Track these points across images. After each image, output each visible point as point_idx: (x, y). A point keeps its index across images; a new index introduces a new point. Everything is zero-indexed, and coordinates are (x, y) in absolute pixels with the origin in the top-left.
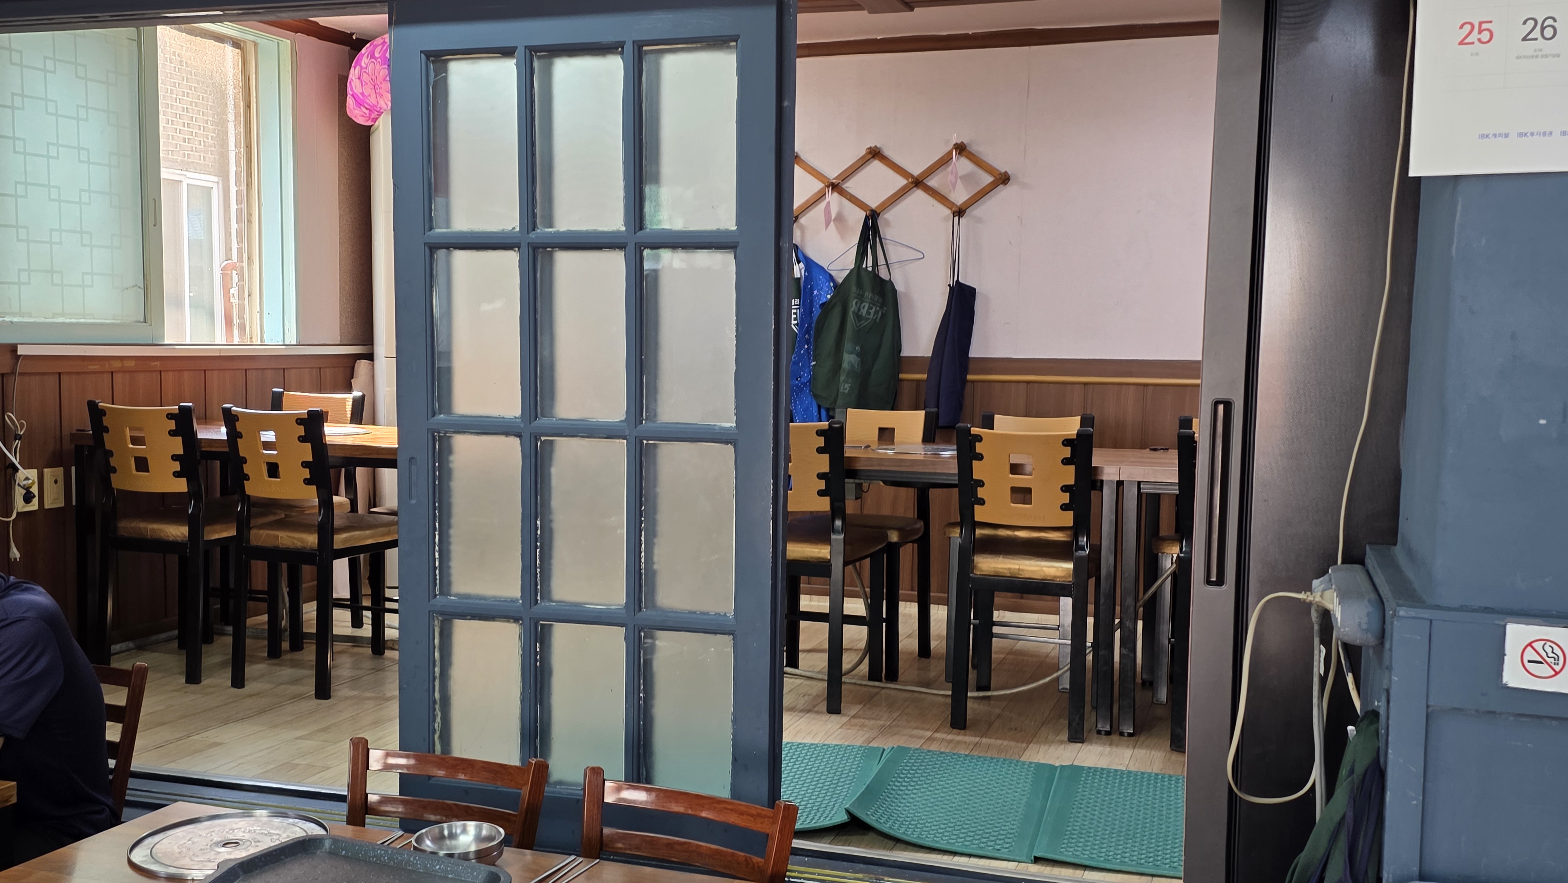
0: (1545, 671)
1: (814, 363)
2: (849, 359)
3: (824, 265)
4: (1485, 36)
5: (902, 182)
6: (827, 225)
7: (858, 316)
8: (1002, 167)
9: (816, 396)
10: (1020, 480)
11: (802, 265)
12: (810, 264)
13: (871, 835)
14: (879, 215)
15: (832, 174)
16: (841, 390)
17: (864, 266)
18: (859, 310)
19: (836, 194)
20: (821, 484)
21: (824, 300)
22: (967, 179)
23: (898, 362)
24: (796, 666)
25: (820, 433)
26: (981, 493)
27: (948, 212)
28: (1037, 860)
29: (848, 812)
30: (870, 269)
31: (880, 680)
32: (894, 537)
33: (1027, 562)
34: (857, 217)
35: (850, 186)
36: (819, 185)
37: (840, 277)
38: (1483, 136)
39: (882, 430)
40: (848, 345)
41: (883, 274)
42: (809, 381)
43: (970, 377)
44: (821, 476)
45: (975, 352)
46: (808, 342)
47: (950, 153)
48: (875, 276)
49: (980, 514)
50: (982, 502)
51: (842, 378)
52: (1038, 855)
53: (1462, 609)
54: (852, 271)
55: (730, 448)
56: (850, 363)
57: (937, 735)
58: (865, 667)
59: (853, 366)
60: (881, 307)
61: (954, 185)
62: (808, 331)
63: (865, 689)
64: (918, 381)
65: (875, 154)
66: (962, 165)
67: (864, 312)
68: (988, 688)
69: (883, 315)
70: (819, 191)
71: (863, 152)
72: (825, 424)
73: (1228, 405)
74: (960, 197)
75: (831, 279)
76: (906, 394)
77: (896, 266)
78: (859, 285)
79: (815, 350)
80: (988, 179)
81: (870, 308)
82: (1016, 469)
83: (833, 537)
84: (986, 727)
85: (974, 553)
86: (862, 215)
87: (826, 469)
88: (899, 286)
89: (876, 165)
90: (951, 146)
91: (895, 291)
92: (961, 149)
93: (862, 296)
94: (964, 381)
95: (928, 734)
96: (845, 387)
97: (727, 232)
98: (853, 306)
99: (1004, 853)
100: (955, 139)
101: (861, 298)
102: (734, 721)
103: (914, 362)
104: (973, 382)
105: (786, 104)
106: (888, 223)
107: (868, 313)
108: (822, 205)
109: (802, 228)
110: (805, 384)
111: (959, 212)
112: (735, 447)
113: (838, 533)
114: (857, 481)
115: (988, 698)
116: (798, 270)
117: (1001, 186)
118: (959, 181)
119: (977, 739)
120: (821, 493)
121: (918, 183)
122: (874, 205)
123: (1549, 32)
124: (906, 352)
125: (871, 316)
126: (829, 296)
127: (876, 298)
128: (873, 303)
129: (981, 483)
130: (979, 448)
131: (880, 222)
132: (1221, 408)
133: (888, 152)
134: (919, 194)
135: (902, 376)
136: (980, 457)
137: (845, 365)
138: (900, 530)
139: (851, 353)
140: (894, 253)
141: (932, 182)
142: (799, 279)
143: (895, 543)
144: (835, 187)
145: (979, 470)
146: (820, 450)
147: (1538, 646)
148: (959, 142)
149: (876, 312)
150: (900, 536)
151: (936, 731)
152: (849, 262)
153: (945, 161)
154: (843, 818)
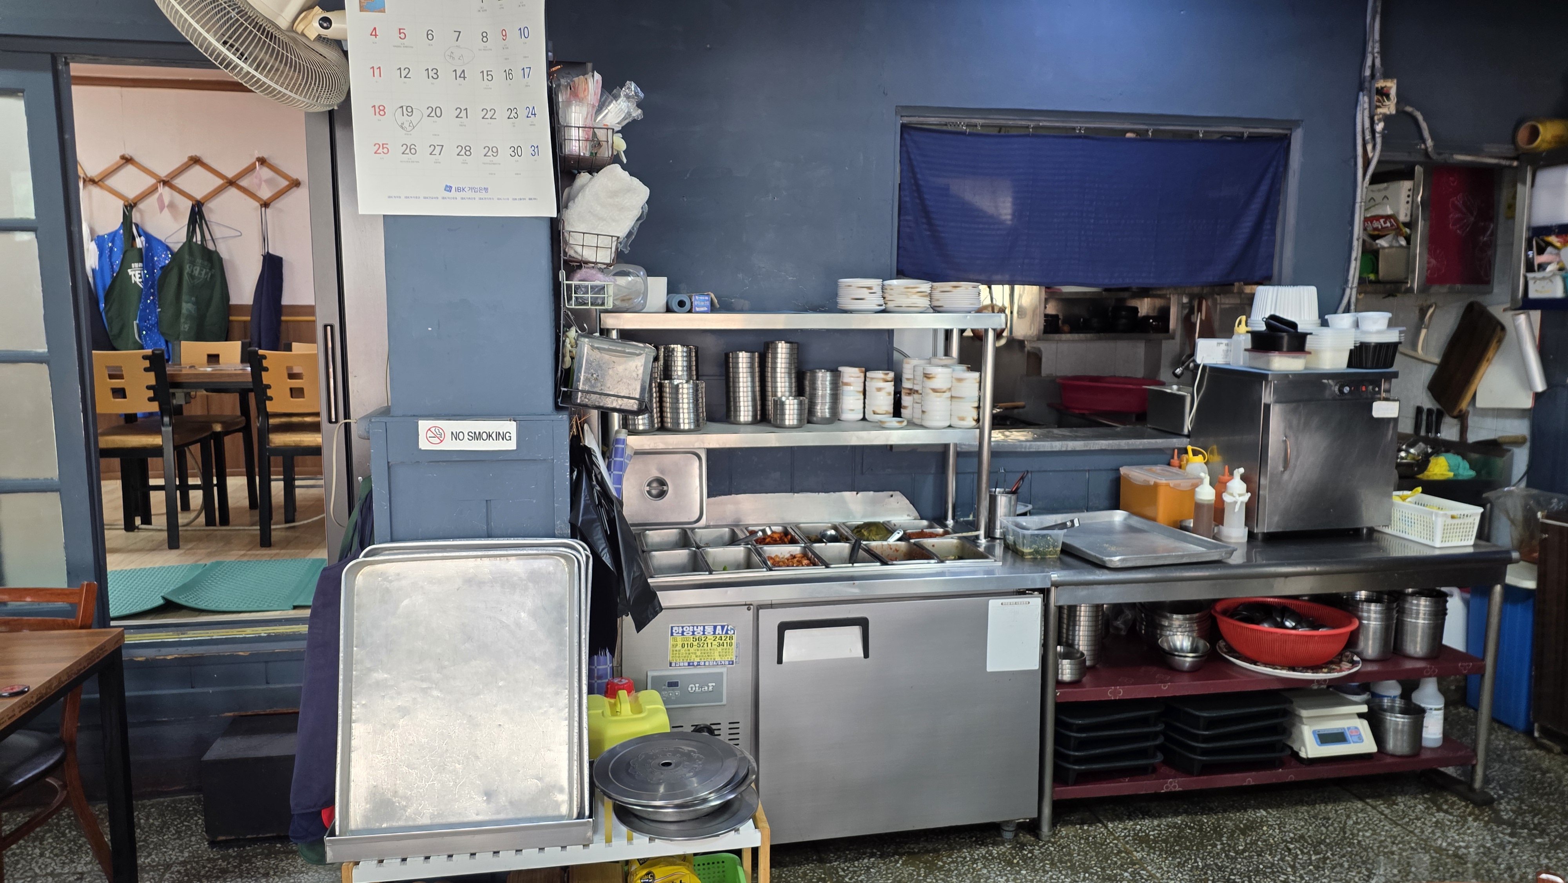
0: (437, 440)
1: (159, 310)
2: (187, 307)
3: (162, 239)
4: (385, 150)
5: (219, 182)
6: (162, 208)
7: (191, 276)
8: (295, 175)
9: (163, 334)
10: (296, 383)
11: (143, 238)
12: (149, 238)
13: (184, 611)
14: (203, 204)
15: (163, 173)
16: (182, 329)
17: (194, 240)
18: (192, 271)
19: (167, 189)
20: (151, 394)
21: (163, 264)
22: (269, 182)
23: (227, 308)
24: (149, 523)
25: (145, 357)
26: (269, 393)
27: (257, 204)
28: (295, 607)
29: (163, 598)
30: (199, 243)
31: (215, 525)
32: (218, 428)
33: (306, 435)
34: (186, 206)
35: (178, 182)
36: (152, 181)
37: (176, 248)
38: (389, 197)
39: (209, 356)
40: (185, 297)
41: (210, 246)
42: (157, 323)
43: (283, 318)
44: (149, 388)
45: (286, 301)
46: (153, 294)
47: (254, 164)
48: (203, 248)
49: (271, 407)
50: (271, 399)
51: (182, 320)
52: (295, 604)
53: (403, 416)
54: (184, 244)
55: (45, 367)
56: (187, 310)
57: (250, 552)
58: (202, 519)
59: (190, 312)
60: (211, 269)
61: (260, 186)
62: (152, 287)
63: (202, 533)
64: (245, 322)
65: (195, 161)
66: (264, 173)
67: (196, 273)
68: (293, 521)
69: (212, 276)
70: (153, 186)
71: (186, 159)
72: (148, 352)
73: (332, 327)
74: (265, 194)
75: (168, 248)
76: (236, 330)
77: (220, 241)
78: (191, 253)
79: (159, 300)
80: (285, 183)
81: (201, 270)
82: (292, 376)
83: (163, 429)
84: (286, 543)
85: (268, 433)
86: (189, 204)
87: (153, 382)
88: (224, 254)
89: (197, 169)
90: (254, 160)
91: (220, 260)
92: (262, 161)
93: (194, 262)
94: (279, 322)
95: (243, 552)
96: (185, 327)
97: (28, 220)
98: (187, 269)
99: (275, 607)
100: (257, 154)
101: (193, 263)
102: (66, 548)
103: (240, 309)
104: (287, 322)
105: (67, 136)
106: (211, 210)
107: (200, 274)
108: (156, 196)
109: (141, 212)
110: (153, 326)
111: (266, 205)
112: (48, 365)
113: (167, 425)
114: (185, 390)
115: (294, 527)
116: (140, 242)
117: (295, 189)
118: (263, 183)
119: (278, 551)
120: (150, 400)
121: (231, 183)
122: (199, 196)
123: (413, 151)
124: (234, 301)
125: (203, 276)
126: (167, 262)
127: (206, 263)
128: (203, 267)
129: (269, 387)
130: (265, 363)
131: (204, 209)
132: (329, 328)
133: (206, 160)
134: (233, 191)
135: (232, 318)
136: (266, 369)
137: (184, 311)
138: (223, 423)
139: (187, 302)
140: (218, 232)
141: (244, 183)
142: (140, 249)
143: (219, 432)
144: (165, 183)
145: (266, 378)
146: (146, 370)
147: (433, 430)
148: (260, 156)
149: (206, 273)
150: (223, 427)
151: (249, 550)
152: (182, 237)
153: (250, 169)
154: (161, 602)
